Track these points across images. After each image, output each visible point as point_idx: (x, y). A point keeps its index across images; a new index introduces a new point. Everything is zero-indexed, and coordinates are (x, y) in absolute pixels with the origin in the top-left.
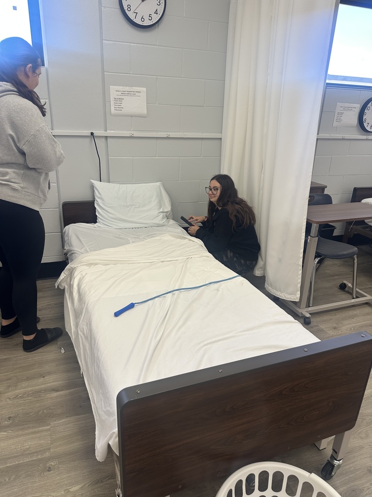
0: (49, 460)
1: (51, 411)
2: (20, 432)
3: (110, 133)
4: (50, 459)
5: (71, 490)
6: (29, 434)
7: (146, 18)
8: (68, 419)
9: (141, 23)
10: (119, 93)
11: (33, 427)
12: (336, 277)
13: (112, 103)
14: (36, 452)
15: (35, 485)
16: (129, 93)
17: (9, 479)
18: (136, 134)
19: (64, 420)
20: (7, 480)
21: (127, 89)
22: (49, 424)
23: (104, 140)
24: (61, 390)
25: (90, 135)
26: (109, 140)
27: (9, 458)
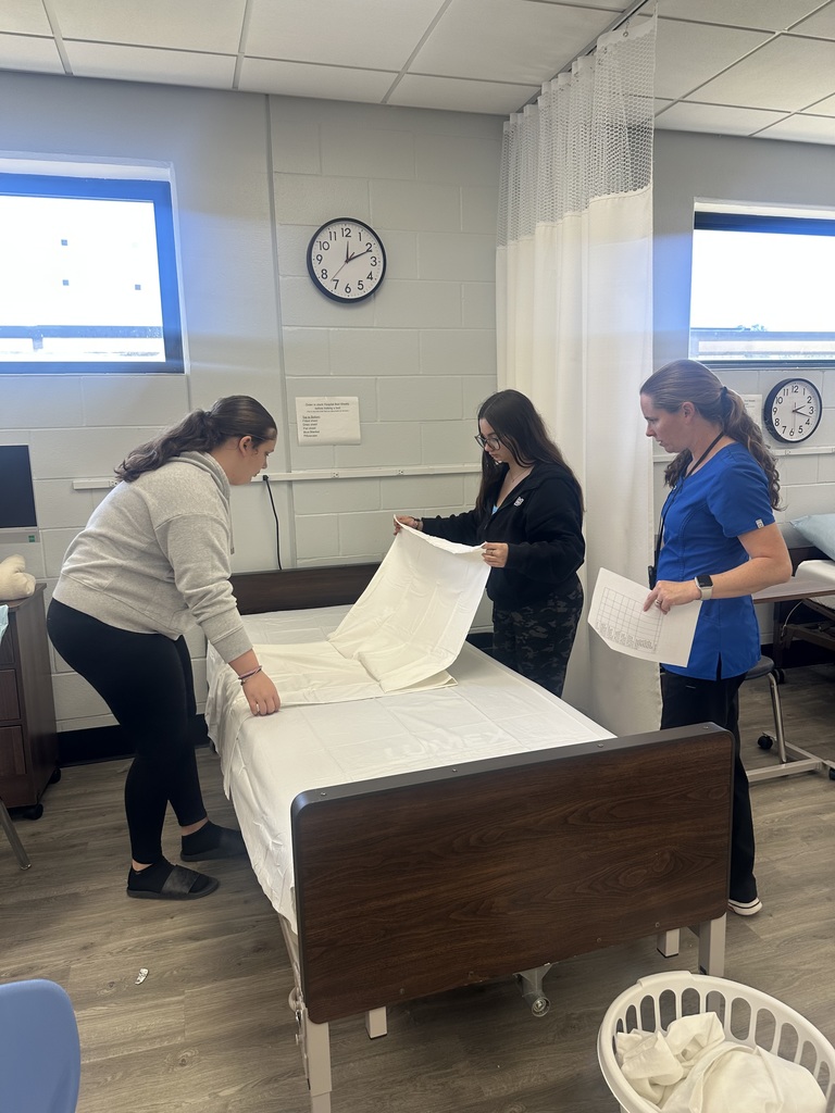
0: (183, 1049)
1: (184, 972)
2: (132, 1006)
3: (296, 474)
4: (184, 1046)
5: (221, 1094)
6: (145, 1009)
7: (354, 285)
8: (217, 984)
9: (345, 296)
10: (312, 408)
11: (153, 998)
12: (755, 727)
13: (300, 423)
14: (159, 1037)
15: (159, 1087)
16: (329, 407)
17: (113, 1078)
18: (343, 474)
19: (208, 987)
20: (109, 1079)
21: (326, 400)
22: (183, 993)
23: (285, 487)
24: (205, 939)
25: (262, 479)
26: (295, 486)
27: (112, 1046)
